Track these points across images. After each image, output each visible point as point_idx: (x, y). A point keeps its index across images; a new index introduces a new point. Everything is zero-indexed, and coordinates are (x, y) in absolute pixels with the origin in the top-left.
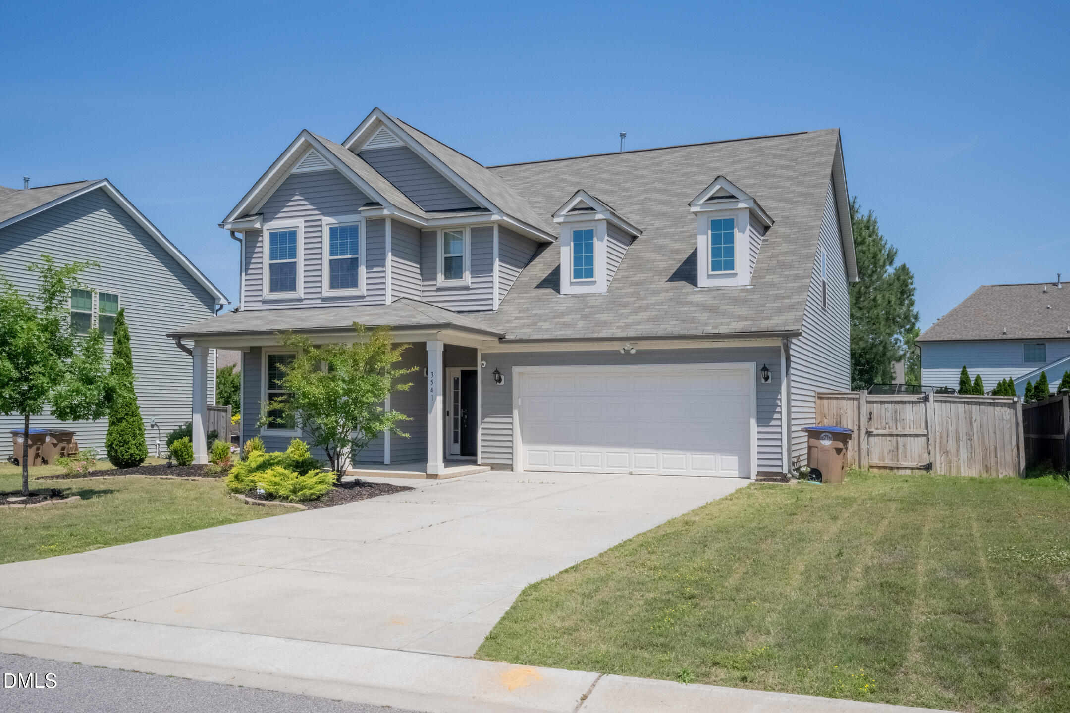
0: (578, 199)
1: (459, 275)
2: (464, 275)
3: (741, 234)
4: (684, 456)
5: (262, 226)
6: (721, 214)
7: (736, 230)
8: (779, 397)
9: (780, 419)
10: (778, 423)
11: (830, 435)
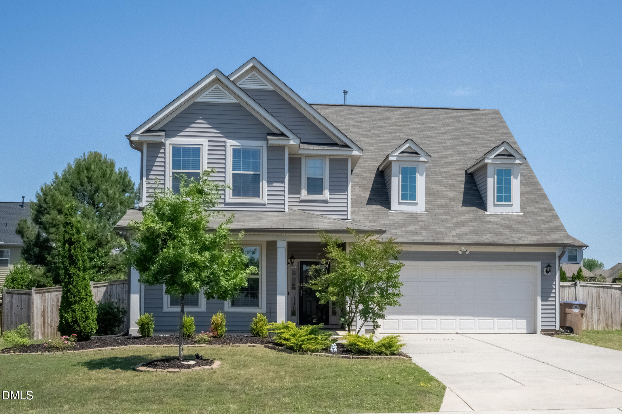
0: (407, 145)
1: (320, 192)
2: (324, 192)
3: (515, 179)
4: (492, 320)
5: (165, 140)
6: (504, 166)
7: (512, 177)
8: (554, 283)
9: (555, 297)
10: (553, 299)
11: (578, 306)
